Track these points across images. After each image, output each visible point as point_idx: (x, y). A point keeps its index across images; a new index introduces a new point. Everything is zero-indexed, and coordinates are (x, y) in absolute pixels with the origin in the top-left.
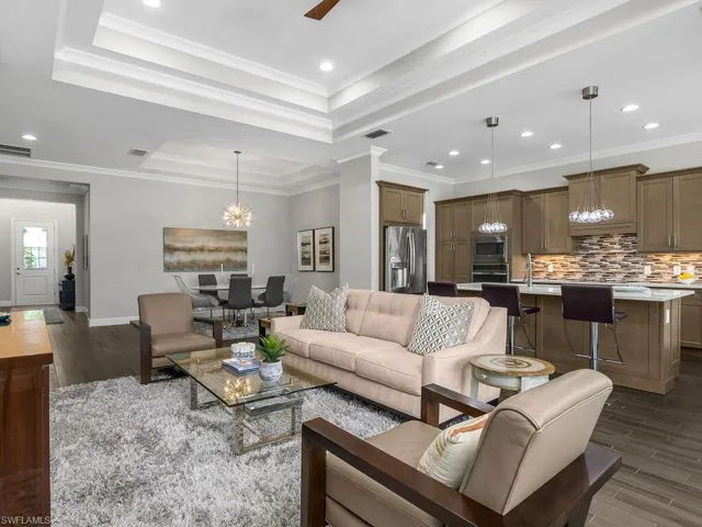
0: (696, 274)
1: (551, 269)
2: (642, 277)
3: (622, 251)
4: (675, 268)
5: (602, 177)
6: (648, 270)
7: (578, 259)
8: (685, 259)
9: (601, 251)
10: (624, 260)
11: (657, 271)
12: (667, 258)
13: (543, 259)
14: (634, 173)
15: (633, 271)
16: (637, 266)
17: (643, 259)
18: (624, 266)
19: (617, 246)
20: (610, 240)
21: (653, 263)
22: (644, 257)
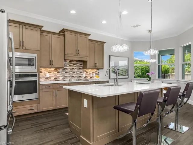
1: (48, 76)
3: (77, 67)
4: (91, 74)
5: (79, 35)
6: (84, 75)
7: (61, 70)
8: (93, 71)
9: (70, 67)
10: (77, 71)
11: (87, 75)
12: (89, 70)
15: (80, 75)
16: (82, 73)
17: (83, 71)
18: (77, 74)
19: (75, 65)
20: (73, 63)
21: (85, 72)
22: (83, 70)
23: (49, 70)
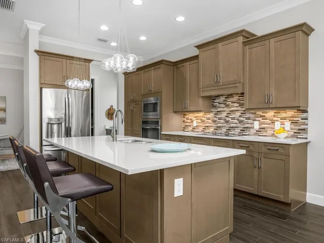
0: (291, 129)
1: (195, 124)
2: (253, 131)
3: (239, 108)
4: (276, 123)
5: (220, 45)
6: (256, 125)
7: (211, 115)
8: (283, 115)
9: (225, 109)
10: (240, 116)
11: (263, 126)
12: (270, 114)
13: (191, 116)
14: (241, 39)
15: (247, 125)
16: (250, 121)
17: (253, 116)
18: (240, 122)
19: (236, 105)
20: (232, 99)
21: (260, 119)
22: (253, 114)
23: (197, 115)
